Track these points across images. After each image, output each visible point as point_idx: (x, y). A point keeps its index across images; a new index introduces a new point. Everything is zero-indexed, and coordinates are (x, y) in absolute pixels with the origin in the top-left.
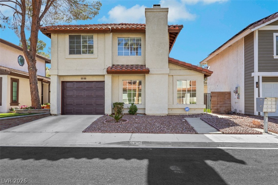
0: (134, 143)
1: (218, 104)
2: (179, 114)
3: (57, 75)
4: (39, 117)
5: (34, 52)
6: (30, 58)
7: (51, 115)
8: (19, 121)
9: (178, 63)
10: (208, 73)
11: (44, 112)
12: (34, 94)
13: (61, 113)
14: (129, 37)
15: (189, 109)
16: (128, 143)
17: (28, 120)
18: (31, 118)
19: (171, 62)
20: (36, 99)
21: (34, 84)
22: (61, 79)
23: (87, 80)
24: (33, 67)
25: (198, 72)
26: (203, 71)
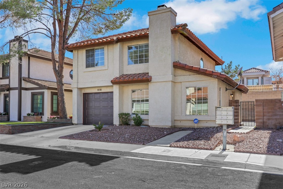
0: (69, 147)
1: (264, 116)
2: (189, 127)
3: (77, 88)
4: (57, 126)
5: (61, 68)
6: (57, 74)
7: (73, 124)
8: (33, 128)
9: (184, 68)
10: (220, 77)
11: (66, 121)
12: (61, 106)
13: (82, 123)
14: (138, 45)
15: (198, 121)
16: (65, 147)
17: (44, 128)
18: (48, 126)
19: (177, 67)
20: (62, 110)
21: (60, 96)
22: (83, 91)
23: (103, 91)
24: (59, 82)
25: (208, 76)
26: (214, 75)
